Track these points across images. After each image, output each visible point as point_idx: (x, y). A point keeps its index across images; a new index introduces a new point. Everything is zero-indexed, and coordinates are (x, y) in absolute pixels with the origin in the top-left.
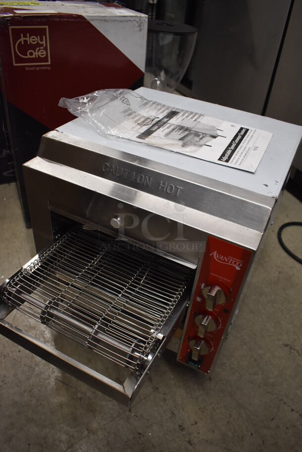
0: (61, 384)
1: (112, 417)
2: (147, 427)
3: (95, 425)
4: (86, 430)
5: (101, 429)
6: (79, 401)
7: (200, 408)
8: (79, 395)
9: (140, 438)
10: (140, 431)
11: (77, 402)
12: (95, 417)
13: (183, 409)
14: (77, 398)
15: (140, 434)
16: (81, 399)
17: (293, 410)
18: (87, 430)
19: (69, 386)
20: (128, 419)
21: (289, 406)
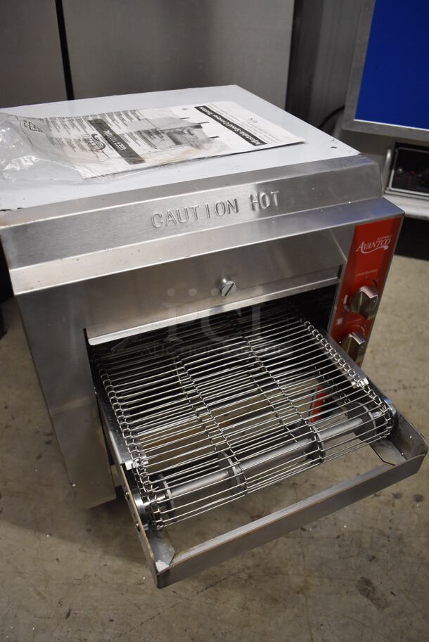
0: (211, 589)
1: (300, 555)
2: (335, 524)
3: (296, 581)
4: (298, 595)
5: (307, 576)
6: (253, 582)
7: (345, 461)
8: (244, 576)
9: (344, 540)
10: (335, 535)
11: (251, 584)
12: (287, 574)
13: (335, 476)
14: (245, 581)
15: (338, 537)
16: (250, 577)
17: (396, 391)
18: (298, 593)
19: (221, 581)
20: (313, 538)
21: (390, 390)
